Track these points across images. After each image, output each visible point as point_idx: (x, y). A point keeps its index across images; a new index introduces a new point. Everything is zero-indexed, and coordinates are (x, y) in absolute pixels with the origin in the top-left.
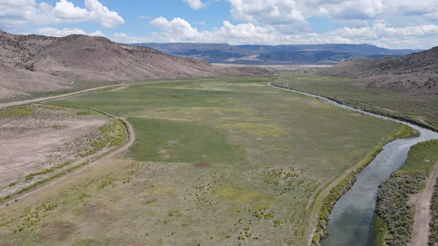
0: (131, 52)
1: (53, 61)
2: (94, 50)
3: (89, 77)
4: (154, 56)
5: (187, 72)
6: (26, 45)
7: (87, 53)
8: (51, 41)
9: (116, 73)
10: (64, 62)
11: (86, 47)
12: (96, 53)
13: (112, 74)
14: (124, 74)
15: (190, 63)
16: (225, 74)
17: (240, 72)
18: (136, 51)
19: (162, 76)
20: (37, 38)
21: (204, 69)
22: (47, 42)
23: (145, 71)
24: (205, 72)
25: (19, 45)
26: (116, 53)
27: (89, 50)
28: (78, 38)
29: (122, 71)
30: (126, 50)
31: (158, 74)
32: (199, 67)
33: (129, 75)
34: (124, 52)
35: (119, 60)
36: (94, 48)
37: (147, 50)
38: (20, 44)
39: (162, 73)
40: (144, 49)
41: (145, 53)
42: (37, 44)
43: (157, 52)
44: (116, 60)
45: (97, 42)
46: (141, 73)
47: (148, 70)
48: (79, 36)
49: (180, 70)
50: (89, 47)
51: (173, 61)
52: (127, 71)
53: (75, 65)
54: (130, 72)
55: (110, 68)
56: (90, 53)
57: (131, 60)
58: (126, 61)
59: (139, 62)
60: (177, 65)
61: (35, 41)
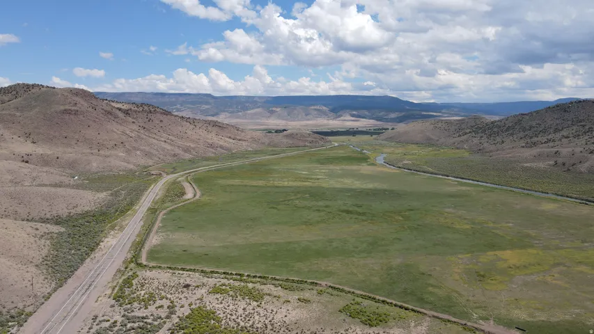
0: (127, 112)
1: (7, 134)
2: (76, 113)
3: (95, 165)
4: (165, 119)
7: (67, 117)
9: (128, 152)
10: (28, 135)
11: (62, 108)
12: (81, 117)
13: (121, 154)
14: (138, 152)
15: (216, 129)
18: (136, 111)
19: (195, 153)
21: (238, 138)
23: (169, 147)
24: (244, 143)
26: (110, 116)
27: (66, 112)
28: (33, 91)
29: (135, 149)
30: (120, 109)
31: (187, 150)
32: (229, 135)
33: (148, 155)
34: (121, 115)
35: (121, 128)
36: (75, 108)
39: (193, 149)
40: (146, 108)
41: (149, 115)
44: (116, 129)
46: (163, 149)
47: (170, 144)
48: (33, 86)
49: (210, 141)
50: (67, 107)
51: (192, 126)
52: (142, 148)
53: (50, 140)
54: (147, 149)
55: (113, 143)
56: (72, 117)
57: (135, 127)
58: (130, 129)
59: (148, 130)
60: (201, 133)
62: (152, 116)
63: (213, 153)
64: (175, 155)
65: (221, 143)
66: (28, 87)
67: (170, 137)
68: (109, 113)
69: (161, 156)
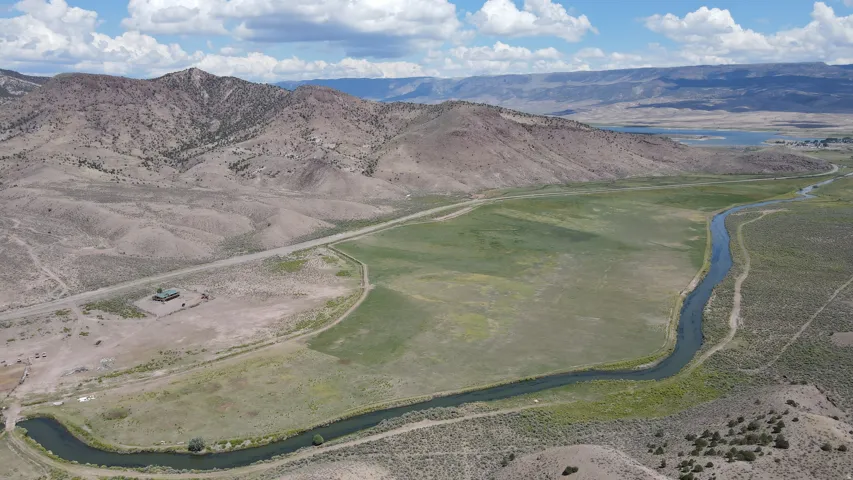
1: (405, 154)
2: (463, 134)
3: (435, 186)
4: (569, 135)
5: (622, 166)
6: (386, 120)
7: (452, 139)
8: (419, 112)
9: (486, 174)
10: (418, 155)
11: (454, 129)
12: (466, 139)
13: (478, 175)
14: (497, 175)
15: (640, 146)
17: (739, 166)
18: (540, 127)
19: (564, 178)
20: (403, 108)
21: (665, 158)
22: (413, 115)
24: (662, 166)
25: (377, 121)
26: (500, 136)
27: (456, 134)
28: (454, 109)
30: (523, 125)
31: (558, 174)
32: (654, 154)
34: (516, 132)
35: (501, 148)
36: (465, 129)
37: (560, 124)
38: (379, 118)
40: (554, 123)
41: (553, 131)
42: (400, 118)
43: (575, 128)
44: (495, 149)
47: (544, 165)
48: (456, 103)
50: (458, 129)
52: (506, 170)
53: (430, 160)
55: (480, 164)
56: (457, 138)
57: (522, 146)
58: (514, 148)
60: (608, 152)
61: (398, 114)
62: (555, 133)
63: (590, 178)
66: (453, 104)
68: (501, 132)
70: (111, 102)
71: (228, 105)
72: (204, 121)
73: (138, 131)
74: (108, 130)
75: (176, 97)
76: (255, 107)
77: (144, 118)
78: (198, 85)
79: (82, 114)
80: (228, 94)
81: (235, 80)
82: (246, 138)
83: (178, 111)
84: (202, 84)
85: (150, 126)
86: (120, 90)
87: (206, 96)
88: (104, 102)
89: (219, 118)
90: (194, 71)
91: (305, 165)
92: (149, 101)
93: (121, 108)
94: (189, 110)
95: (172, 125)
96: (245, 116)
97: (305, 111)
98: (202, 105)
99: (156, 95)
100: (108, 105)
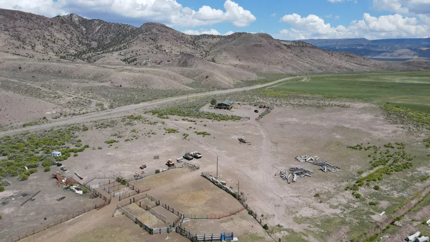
0: (289, 47)
1: (229, 56)
2: (260, 46)
3: (264, 70)
4: (312, 50)
5: (346, 66)
6: (200, 43)
7: (256, 48)
8: (218, 39)
9: (284, 67)
10: (237, 57)
11: (254, 43)
12: (263, 48)
13: (280, 67)
14: (290, 67)
15: (347, 58)
16: (387, 69)
18: (294, 46)
19: (325, 70)
20: (208, 38)
21: (363, 64)
22: (215, 41)
23: (308, 65)
24: (365, 67)
25: (195, 44)
27: (256, 45)
28: (242, 36)
29: (288, 65)
30: (285, 45)
31: (320, 68)
32: (356, 62)
33: (294, 69)
34: (285, 48)
35: (283, 54)
36: (261, 44)
37: (304, 45)
38: (196, 42)
39: (325, 67)
40: (301, 44)
42: (208, 42)
43: (314, 47)
44: (280, 55)
45: (261, 38)
46: (305, 67)
47: (310, 64)
48: (243, 33)
49: (339, 65)
50: (257, 43)
51: (330, 55)
52: (292, 65)
53: (247, 59)
54: (295, 66)
55: (277, 62)
56: (258, 48)
57: (292, 55)
58: (289, 55)
59: (299, 57)
60: (335, 60)
61: (206, 40)
62: (303, 49)
63: (338, 71)
64: (311, 70)
65: (347, 66)
66: (240, 34)
67: (312, 61)
68: (278, 46)
69: (302, 70)
70: (25, 27)
71: (99, 34)
72: (86, 42)
73: (47, 44)
74: (27, 42)
75: (66, 28)
76: (118, 35)
77: (49, 37)
78: (77, 23)
79: (6, 32)
80: (98, 28)
81: (100, 22)
82: (120, 49)
83: (69, 36)
84: (80, 23)
85: (54, 42)
86: (30, 21)
87: (84, 29)
88: (20, 27)
89: (95, 41)
90: (74, 15)
91: (179, 57)
92: (49, 28)
93: (33, 31)
94: (75, 35)
95: (68, 42)
96: (113, 40)
97: (152, 36)
98: (82, 34)
99: (53, 25)
100: (23, 28)
